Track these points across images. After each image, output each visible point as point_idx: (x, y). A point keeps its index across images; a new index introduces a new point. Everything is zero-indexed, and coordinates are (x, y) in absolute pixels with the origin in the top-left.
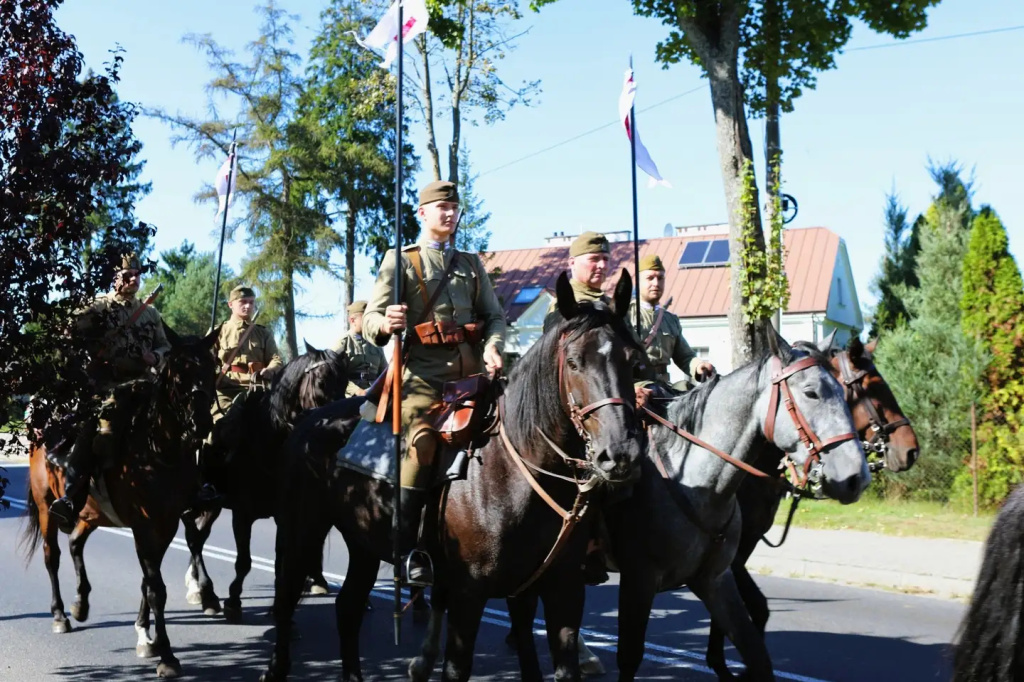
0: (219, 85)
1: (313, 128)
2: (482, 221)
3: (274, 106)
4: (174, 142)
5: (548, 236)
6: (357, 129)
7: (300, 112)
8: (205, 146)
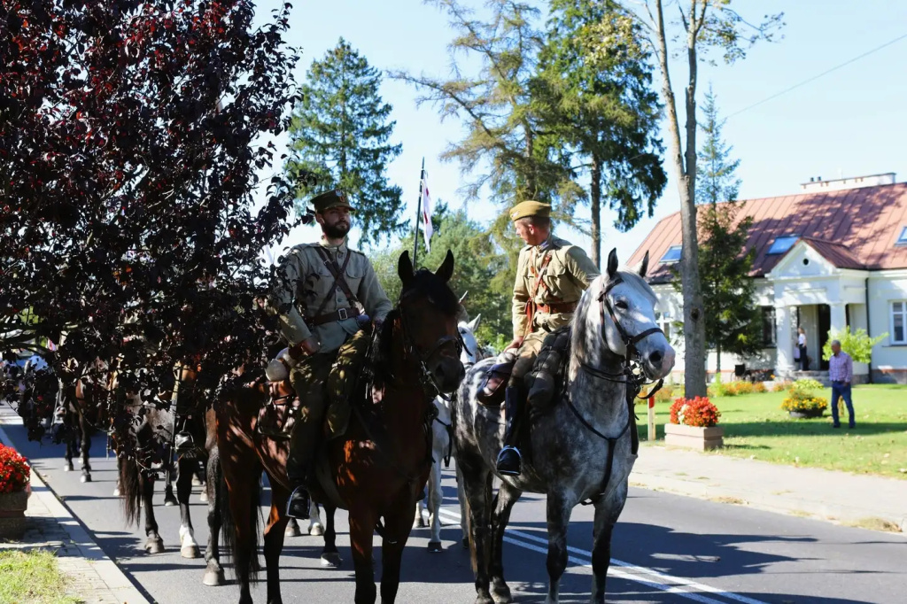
0: (461, 43)
1: (554, 81)
2: (731, 168)
3: (516, 61)
4: (419, 103)
5: (804, 182)
6: (599, 80)
7: (542, 66)
8: (449, 105)
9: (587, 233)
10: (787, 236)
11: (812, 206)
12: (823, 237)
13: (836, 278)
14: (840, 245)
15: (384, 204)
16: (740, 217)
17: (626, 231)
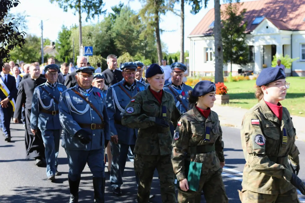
9: (179, 15)
10: (261, 17)
11: (271, 4)
12: (275, 17)
13: (279, 34)
14: (282, 21)
15: (96, 3)
16: (241, 9)
17: (195, 14)
